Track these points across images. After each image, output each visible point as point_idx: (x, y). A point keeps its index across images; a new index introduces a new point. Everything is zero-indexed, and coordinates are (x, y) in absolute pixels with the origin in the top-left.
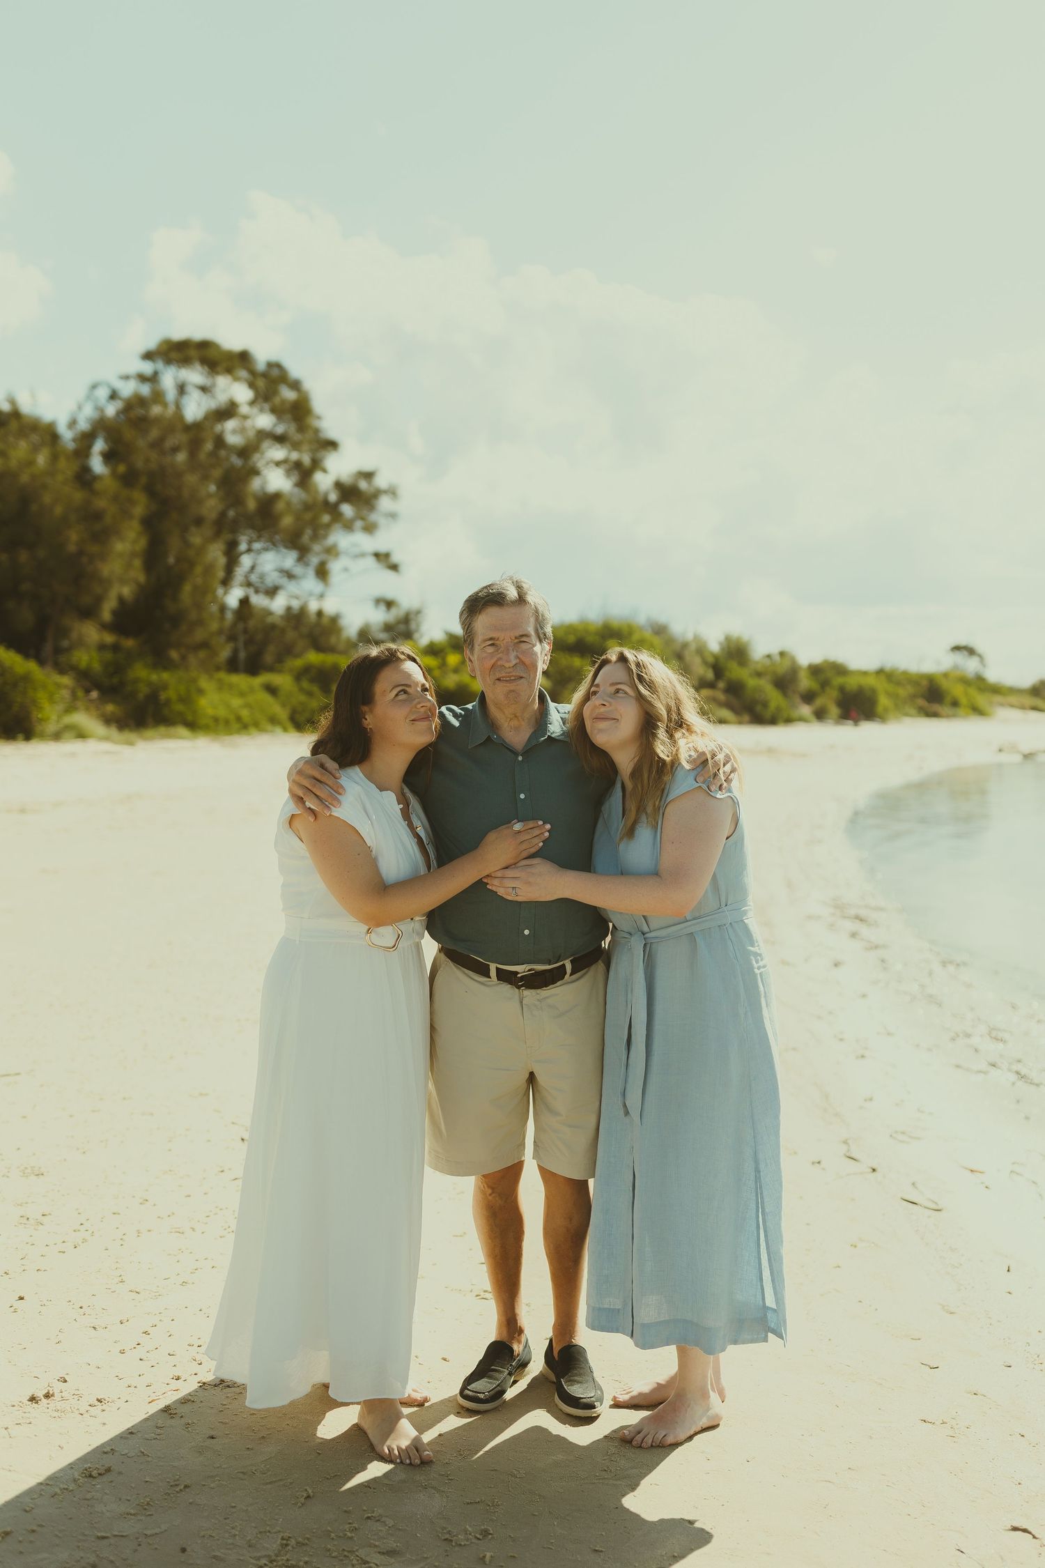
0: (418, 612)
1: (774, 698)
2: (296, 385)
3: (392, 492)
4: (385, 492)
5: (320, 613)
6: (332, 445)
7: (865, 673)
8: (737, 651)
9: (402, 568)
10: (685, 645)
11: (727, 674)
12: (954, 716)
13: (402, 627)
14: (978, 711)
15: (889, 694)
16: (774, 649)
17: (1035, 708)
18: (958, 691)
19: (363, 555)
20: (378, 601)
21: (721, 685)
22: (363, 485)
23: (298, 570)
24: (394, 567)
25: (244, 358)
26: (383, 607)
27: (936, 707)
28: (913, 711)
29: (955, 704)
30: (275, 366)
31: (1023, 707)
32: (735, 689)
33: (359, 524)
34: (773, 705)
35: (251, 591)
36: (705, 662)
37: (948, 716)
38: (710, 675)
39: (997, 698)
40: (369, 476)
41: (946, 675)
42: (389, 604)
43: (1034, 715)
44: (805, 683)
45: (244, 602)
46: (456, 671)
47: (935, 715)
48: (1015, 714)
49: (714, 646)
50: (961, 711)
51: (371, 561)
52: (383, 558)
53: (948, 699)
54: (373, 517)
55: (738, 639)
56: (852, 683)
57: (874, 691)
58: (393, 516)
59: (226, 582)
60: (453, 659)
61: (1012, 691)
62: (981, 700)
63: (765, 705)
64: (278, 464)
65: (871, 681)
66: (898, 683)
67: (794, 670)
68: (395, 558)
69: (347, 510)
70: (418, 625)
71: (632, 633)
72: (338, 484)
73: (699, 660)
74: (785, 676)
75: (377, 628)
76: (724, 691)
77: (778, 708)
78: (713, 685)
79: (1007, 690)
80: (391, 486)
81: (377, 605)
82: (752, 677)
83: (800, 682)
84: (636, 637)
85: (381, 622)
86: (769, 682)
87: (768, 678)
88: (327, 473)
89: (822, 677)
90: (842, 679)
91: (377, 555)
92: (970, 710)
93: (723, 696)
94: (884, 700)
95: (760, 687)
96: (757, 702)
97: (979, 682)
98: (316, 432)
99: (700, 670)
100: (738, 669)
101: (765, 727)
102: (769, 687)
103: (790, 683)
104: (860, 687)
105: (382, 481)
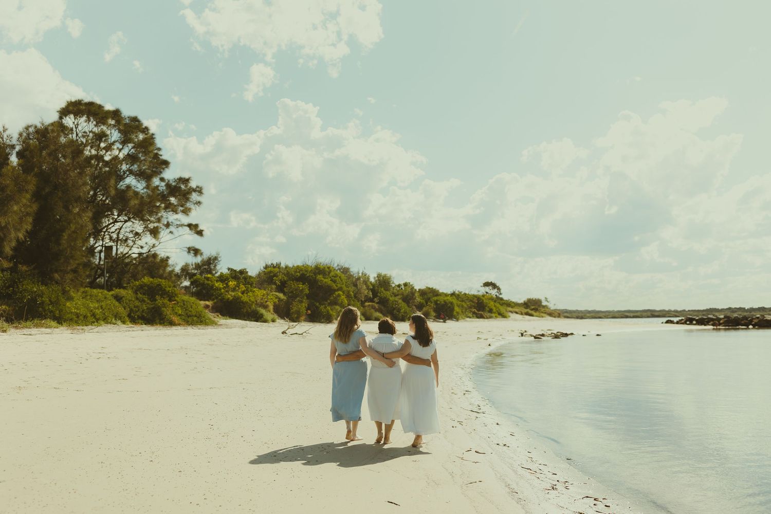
1: (403, 306)
2: (145, 130)
3: (199, 190)
4: (195, 190)
6: (166, 163)
7: (446, 295)
8: (384, 282)
9: (204, 233)
10: (359, 279)
11: (379, 295)
12: (491, 317)
14: (502, 316)
15: (458, 306)
16: (402, 283)
17: (527, 314)
18: (492, 304)
19: (182, 225)
20: (190, 250)
21: (376, 300)
22: (183, 187)
24: (200, 233)
25: (116, 114)
26: (192, 254)
27: (480, 313)
28: (470, 315)
29: (491, 311)
30: (135, 119)
31: (522, 314)
32: (383, 302)
33: (180, 209)
34: (402, 311)
36: (368, 289)
37: (487, 318)
38: (370, 295)
39: (510, 309)
40: (186, 181)
41: (483, 296)
42: (196, 252)
43: (527, 317)
44: (418, 299)
45: (109, 248)
46: (234, 290)
47: (481, 317)
48: (518, 317)
49: (372, 280)
50: (493, 315)
51: (187, 228)
52: (193, 227)
53: (487, 309)
54: (188, 205)
55: (385, 276)
56: (441, 299)
57: (452, 303)
58: (199, 203)
60: (232, 283)
61: (517, 305)
62: (503, 310)
63: (399, 311)
65: (449, 299)
66: (462, 301)
67: (413, 291)
68: (201, 227)
69: (173, 200)
70: (215, 266)
71: (329, 273)
72: (168, 185)
73: (365, 287)
74: (407, 296)
75: (191, 267)
76: (377, 303)
77: (405, 312)
78: (372, 300)
79: (513, 304)
80: (198, 187)
81: (189, 252)
82: (391, 296)
83: (415, 299)
84: (332, 274)
85: (194, 263)
86: (400, 299)
87: (400, 297)
88: (162, 179)
89: (426, 297)
90: (435, 298)
91: (190, 226)
92: (497, 315)
93: (377, 306)
94: (457, 309)
95: (396, 301)
96: (394, 309)
97: (499, 300)
98: (156, 156)
99: (365, 292)
100: (384, 292)
101: (399, 322)
102: (400, 301)
103: (410, 299)
104: (445, 302)
105: (193, 184)
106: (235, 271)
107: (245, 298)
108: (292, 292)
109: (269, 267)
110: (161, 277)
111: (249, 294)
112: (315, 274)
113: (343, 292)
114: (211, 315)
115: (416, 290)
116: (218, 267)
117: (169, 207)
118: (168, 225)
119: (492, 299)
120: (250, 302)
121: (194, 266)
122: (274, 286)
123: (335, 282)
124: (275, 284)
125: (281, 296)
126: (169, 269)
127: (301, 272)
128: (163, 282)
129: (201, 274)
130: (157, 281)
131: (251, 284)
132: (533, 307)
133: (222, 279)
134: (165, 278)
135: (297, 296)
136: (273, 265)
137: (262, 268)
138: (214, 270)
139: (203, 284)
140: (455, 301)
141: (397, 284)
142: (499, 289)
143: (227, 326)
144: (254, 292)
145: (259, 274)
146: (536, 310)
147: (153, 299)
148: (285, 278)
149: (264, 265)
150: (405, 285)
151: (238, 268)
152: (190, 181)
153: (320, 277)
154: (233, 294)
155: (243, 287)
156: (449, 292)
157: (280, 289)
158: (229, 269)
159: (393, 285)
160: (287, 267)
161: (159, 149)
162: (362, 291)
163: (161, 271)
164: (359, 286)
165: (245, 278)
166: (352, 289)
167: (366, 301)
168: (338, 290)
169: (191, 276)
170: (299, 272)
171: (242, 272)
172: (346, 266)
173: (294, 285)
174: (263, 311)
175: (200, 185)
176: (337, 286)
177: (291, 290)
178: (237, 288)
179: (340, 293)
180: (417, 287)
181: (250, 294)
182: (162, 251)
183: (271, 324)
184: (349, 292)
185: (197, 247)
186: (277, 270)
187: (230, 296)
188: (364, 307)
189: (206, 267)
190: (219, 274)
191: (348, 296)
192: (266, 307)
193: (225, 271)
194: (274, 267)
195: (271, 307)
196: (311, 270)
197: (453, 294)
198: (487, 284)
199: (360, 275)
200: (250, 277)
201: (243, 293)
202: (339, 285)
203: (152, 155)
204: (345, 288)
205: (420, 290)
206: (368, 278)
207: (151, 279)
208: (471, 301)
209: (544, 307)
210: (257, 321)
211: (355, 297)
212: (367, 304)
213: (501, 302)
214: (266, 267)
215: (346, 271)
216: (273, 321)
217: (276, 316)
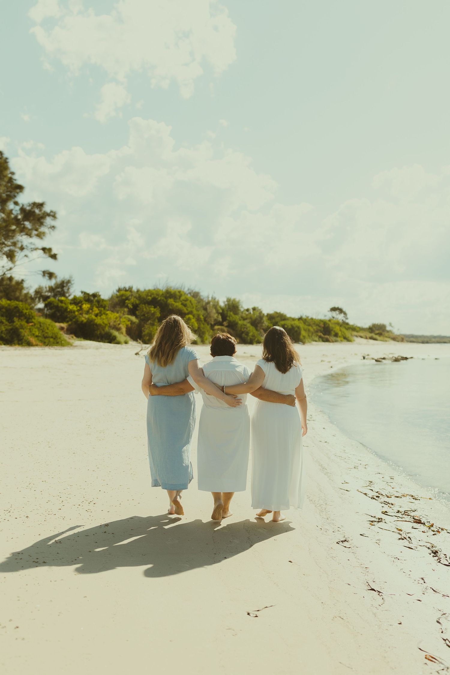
1: (251, 329)
3: (53, 215)
4: (49, 215)
6: (20, 188)
7: (294, 319)
8: (233, 306)
9: (58, 256)
10: (208, 303)
11: (228, 318)
12: (336, 341)
14: (347, 339)
15: (305, 330)
16: (250, 307)
17: (371, 338)
18: (337, 329)
19: (36, 249)
20: (44, 273)
21: (225, 323)
22: (37, 211)
24: (54, 257)
26: (47, 277)
27: (327, 336)
28: (317, 339)
29: (336, 335)
31: (366, 338)
32: (233, 325)
33: (35, 232)
34: (251, 334)
36: (217, 312)
37: (333, 342)
38: (220, 318)
39: (355, 333)
40: (40, 206)
41: (330, 321)
42: (51, 275)
43: (372, 341)
44: (266, 323)
46: (87, 312)
47: (327, 341)
48: (363, 341)
49: (222, 304)
50: (339, 339)
51: (41, 252)
52: (47, 251)
53: (333, 333)
54: (42, 229)
55: (234, 300)
56: (290, 323)
57: (299, 328)
58: (53, 227)
60: (86, 306)
61: (362, 329)
62: (348, 334)
63: (247, 334)
65: (297, 323)
66: (309, 325)
67: (261, 316)
68: (54, 251)
69: (28, 224)
70: (68, 289)
71: (180, 296)
72: (23, 210)
73: (214, 311)
74: (256, 319)
75: (45, 290)
76: (226, 327)
77: (253, 336)
78: (221, 324)
79: (358, 329)
80: (51, 212)
81: (44, 275)
82: (240, 320)
83: (263, 323)
84: (183, 298)
85: (47, 286)
86: (248, 323)
87: (248, 321)
88: (16, 203)
89: (274, 321)
90: (283, 322)
91: (44, 249)
92: (342, 339)
93: (226, 329)
94: (303, 333)
95: (244, 325)
96: (243, 332)
97: (345, 325)
98: (11, 180)
99: (215, 316)
100: (233, 316)
101: (247, 345)
102: (249, 325)
103: (258, 323)
104: (292, 326)
105: (47, 209)
106: (88, 294)
107: (98, 321)
108: (144, 315)
109: (121, 290)
110: (17, 299)
111: (102, 317)
112: (166, 298)
113: (194, 316)
114: (66, 337)
115: (264, 314)
116: (71, 290)
117: (23, 230)
118: (22, 248)
119: (338, 323)
120: (104, 325)
121: (48, 289)
122: (126, 310)
123: (185, 305)
124: (127, 307)
125: (133, 318)
126: (24, 292)
127: (153, 296)
128: (20, 305)
129: (55, 296)
130: (14, 303)
131: (104, 307)
132: (377, 332)
133: (76, 301)
134: (22, 301)
135: (148, 319)
136: (126, 289)
137: (115, 291)
138: (67, 292)
139: (57, 307)
140: (302, 325)
141: (246, 308)
142: (345, 314)
143: (82, 347)
144: (107, 314)
145: (112, 297)
146: (380, 334)
147: (11, 321)
148: (137, 302)
149: (117, 288)
150: (254, 309)
151: (91, 292)
152: (44, 206)
153: (171, 301)
154: (87, 316)
155: (96, 310)
156: (296, 316)
157: (132, 312)
158: (82, 292)
159: (242, 310)
160: (138, 291)
161: (13, 173)
162: (212, 314)
163: (17, 294)
164: (209, 310)
165: (98, 302)
166: (202, 313)
167: (215, 324)
168: (188, 314)
169: (45, 298)
170: (151, 296)
171: (94, 295)
172: (197, 290)
173: (145, 308)
174: (115, 333)
175: (54, 209)
176: (187, 310)
177: (143, 313)
178: (91, 311)
179: (191, 316)
180: (265, 312)
181: (104, 316)
182: (18, 274)
183: (124, 346)
184: (199, 315)
185: (52, 271)
186: (128, 293)
187: (84, 318)
188: (213, 330)
189: (59, 290)
190: (71, 297)
191: (198, 320)
192: (118, 329)
193: (79, 294)
194: (126, 290)
195: (124, 330)
196: (163, 294)
197: (300, 319)
198: (334, 309)
199: (210, 299)
200: (103, 300)
201: (96, 315)
202: (189, 309)
203: (6, 179)
204: (195, 312)
205: (268, 315)
206: (218, 302)
207: (9, 302)
208: (318, 325)
209: (388, 332)
210: (110, 342)
211: (205, 320)
212: (216, 327)
213: (347, 326)
214: (119, 290)
215: (196, 295)
216: (126, 343)
217: (128, 338)
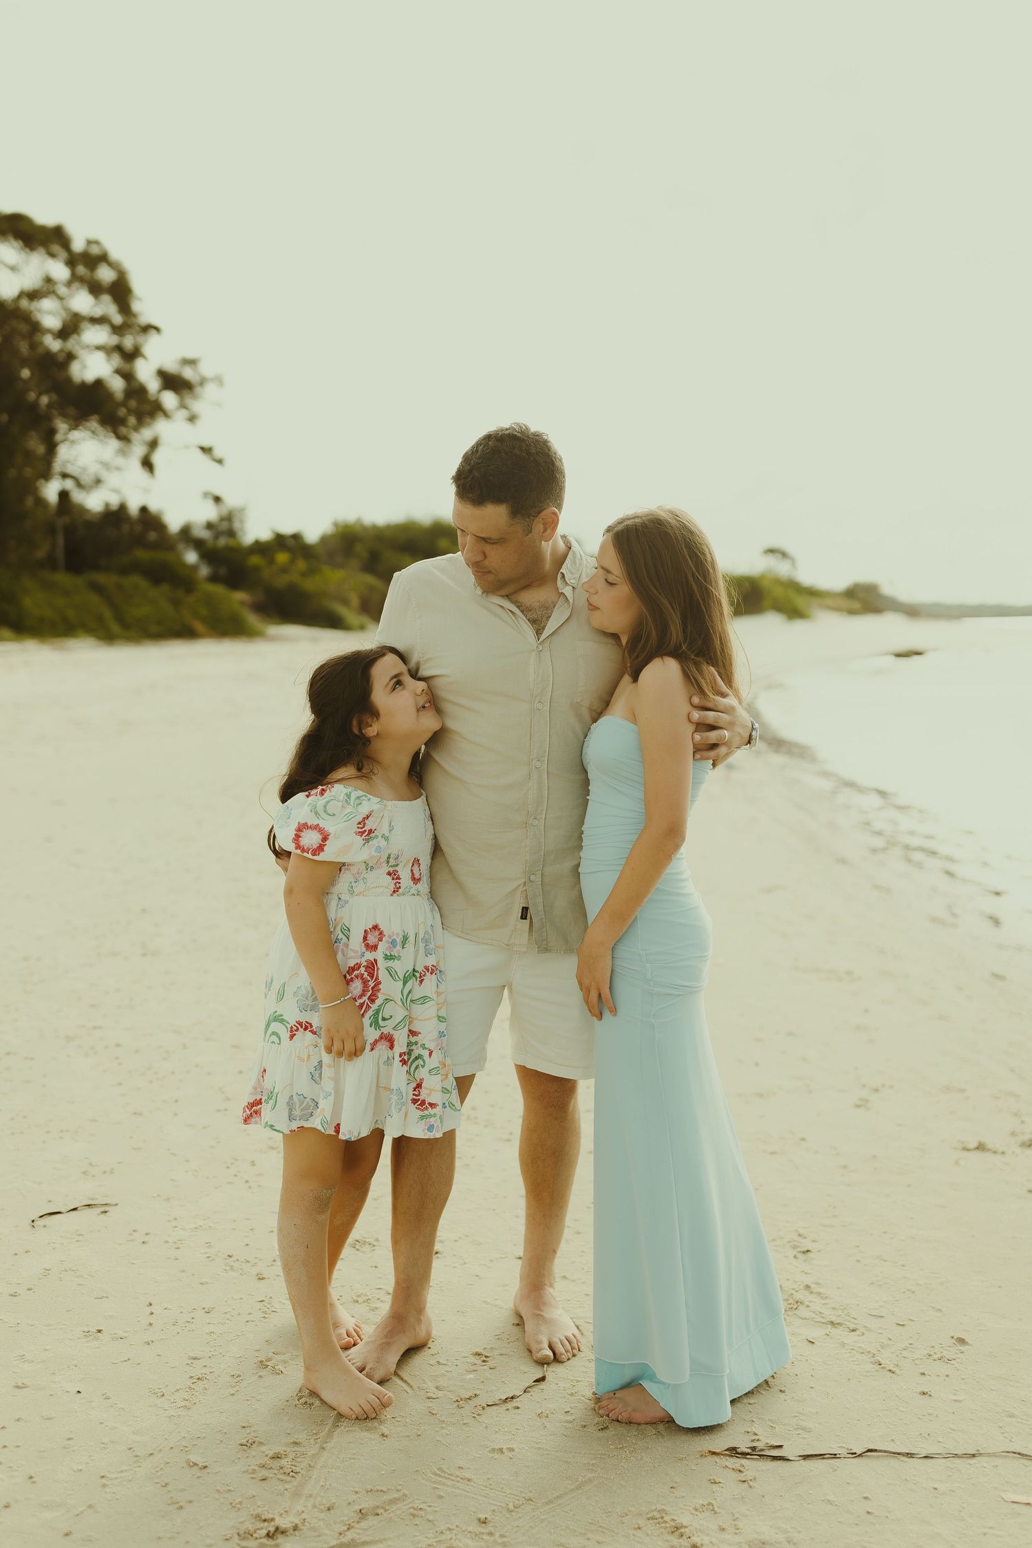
0: (242, 510)
2: (115, 265)
3: (219, 380)
4: (212, 380)
5: (144, 510)
6: (152, 329)
13: (225, 525)
14: (797, 613)
19: (188, 448)
20: (206, 497)
22: (188, 373)
23: (120, 461)
24: (219, 461)
25: (59, 233)
26: (210, 503)
30: (94, 246)
31: (839, 611)
33: (183, 414)
35: (69, 484)
39: (815, 602)
40: (191, 362)
41: (763, 576)
42: (217, 499)
45: (64, 495)
46: (284, 570)
51: (198, 453)
52: (206, 450)
54: (197, 406)
59: (46, 475)
60: (282, 558)
61: (828, 594)
64: (99, 348)
68: (218, 453)
69: (169, 399)
70: (241, 525)
72: (160, 372)
75: (198, 526)
79: (822, 594)
81: (205, 500)
91: (201, 447)
105: (207, 368)
106: (283, 535)
107: (306, 585)
109: (341, 527)
111: (312, 577)
112: (434, 537)
114: (252, 619)
116: (247, 526)
117: (159, 410)
119: (779, 582)
120: (318, 594)
121: (204, 525)
122: (354, 563)
124: (356, 556)
125: (371, 580)
127: (407, 534)
129: (217, 538)
131: (314, 560)
133: (261, 549)
138: (240, 532)
139: (224, 559)
142: (792, 560)
143: (272, 639)
144: (323, 573)
145: (324, 540)
154: (284, 577)
155: (301, 565)
165: (302, 550)
169: (199, 543)
171: (295, 538)
173: (395, 559)
174: (342, 609)
178: (292, 567)
181: (318, 576)
187: (280, 580)
190: (248, 541)
192: (346, 602)
193: (264, 536)
194: (351, 527)
195: (357, 602)
198: (770, 552)
200: (310, 546)
201: (304, 575)
209: (886, 598)
210: (333, 627)
213: (797, 589)
214: (336, 524)
216: (363, 627)
